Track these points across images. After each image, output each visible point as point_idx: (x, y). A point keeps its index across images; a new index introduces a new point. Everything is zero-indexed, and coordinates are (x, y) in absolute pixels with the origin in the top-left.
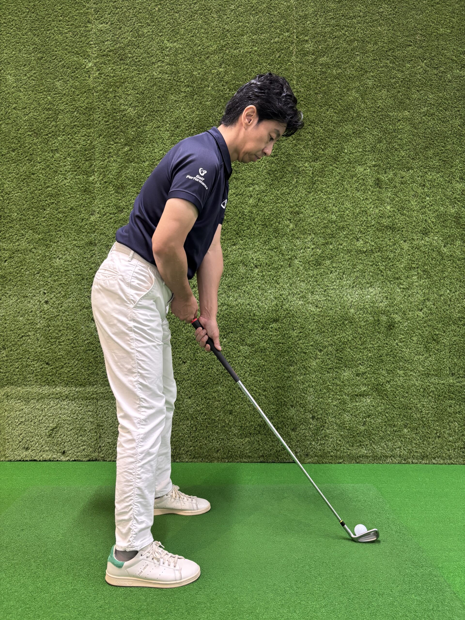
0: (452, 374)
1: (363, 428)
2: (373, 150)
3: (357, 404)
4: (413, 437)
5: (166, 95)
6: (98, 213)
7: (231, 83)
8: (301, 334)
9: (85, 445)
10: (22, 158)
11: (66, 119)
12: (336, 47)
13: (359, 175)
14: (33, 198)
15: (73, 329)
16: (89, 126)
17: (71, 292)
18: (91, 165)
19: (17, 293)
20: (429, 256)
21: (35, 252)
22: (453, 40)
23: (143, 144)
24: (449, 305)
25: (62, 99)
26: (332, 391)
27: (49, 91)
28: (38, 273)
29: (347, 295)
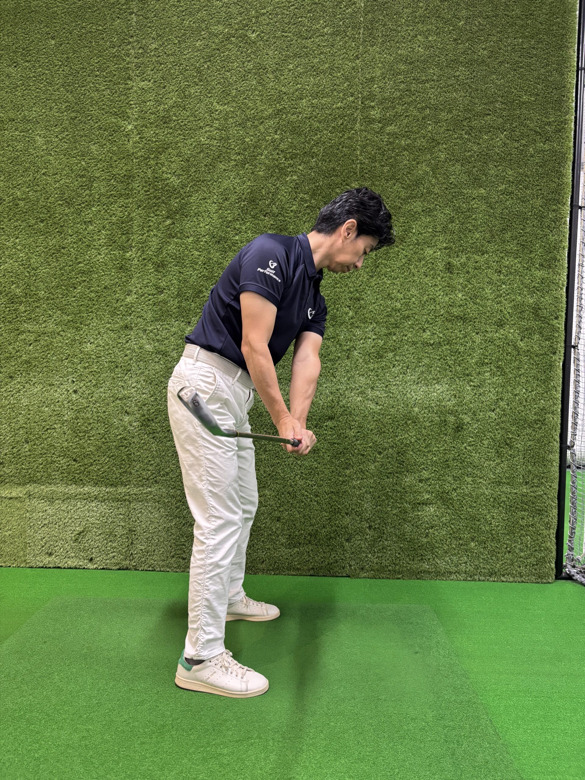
0: (526, 482)
1: (425, 540)
2: (445, 230)
3: (419, 514)
4: (481, 552)
6: (135, 293)
7: (287, 151)
8: (359, 434)
9: (115, 552)
10: (52, 230)
11: (102, 187)
12: (405, 115)
13: (428, 258)
14: (63, 275)
15: (104, 422)
16: (128, 196)
17: (102, 382)
18: (128, 240)
19: (42, 381)
20: (503, 350)
21: (64, 335)
22: (537, 109)
23: (187, 217)
24: (525, 406)
25: (97, 165)
26: (392, 498)
27: (83, 155)
28: (67, 359)
29: (411, 392)
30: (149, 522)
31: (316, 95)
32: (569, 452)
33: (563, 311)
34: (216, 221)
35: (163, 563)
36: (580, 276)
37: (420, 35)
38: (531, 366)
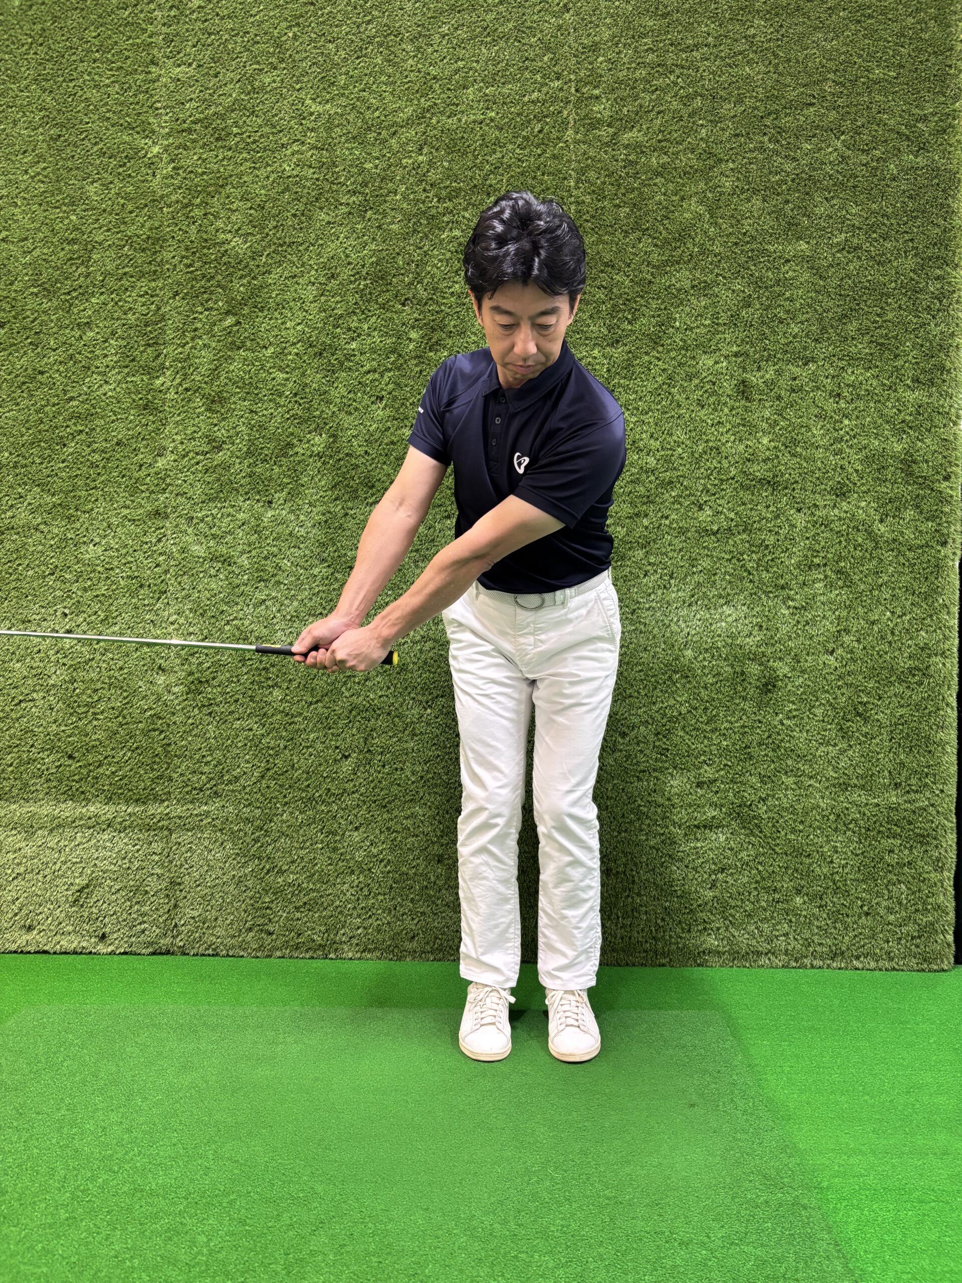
0: (896, 784)
1: (710, 894)
2: (734, 321)
3: (699, 845)
4: (814, 914)
5: (310, 210)
6: (172, 452)
7: (442, 185)
9: (145, 922)
10: (19, 340)
11: (107, 261)
12: (656, 109)
13: (704, 374)
14: (42, 422)
15: (122, 687)
16: (154, 275)
17: (115, 614)
18: (159, 355)
19: (8, 614)
20: (848, 541)
21: (46, 530)
22: (901, 92)
23: (262, 311)
24: (890, 643)
25: (98, 220)
26: (648, 817)
27: (73, 204)
28: (53, 574)
29: (678, 621)
30: (206, 868)
31: (493, 79)
33: (957, 465)
34: (315, 315)
35: (233, 941)
38: (900, 569)
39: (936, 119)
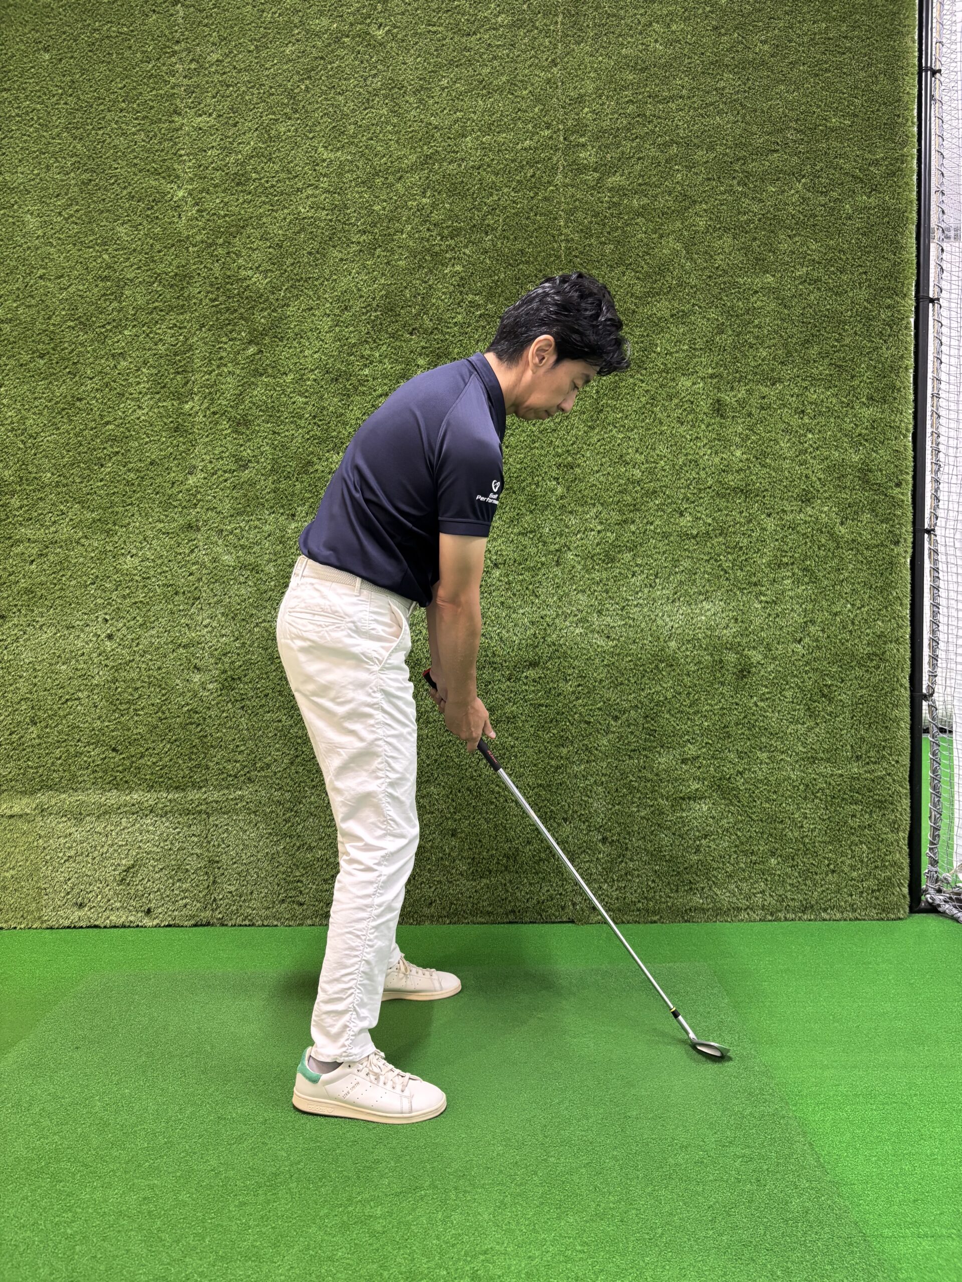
0: (857, 757)
1: (695, 858)
2: (709, 346)
3: (684, 815)
4: (787, 873)
5: (324, 249)
6: (202, 470)
7: (444, 225)
8: (580, 688)
9: (186, 897)
10: (58, 370)
11: (138, 296)
12: (637, 156)
13: (683, 394)
14: (81, 445)
15: (160, 686)
16: (182, 309)
17: (154, 618)
18: (187, 383)
19: (54, 621)
20: (813, 542)
21: (86, 543)
22: (856, 139)
23: (282, 341)
24: (851, 632)
25: (129, 259)
26: (638, 791)
27: (105, 244)
28: (93, 584)
29: (663, 616)
30: (241, 847)
31: (489, 129)
32: (925, 703)
33: (908, 473)
34: (331, 346)
35: (267, 912)
36: (935, 415)
37: (658, 22)
38: (859, 566)
39: (886, 163)
